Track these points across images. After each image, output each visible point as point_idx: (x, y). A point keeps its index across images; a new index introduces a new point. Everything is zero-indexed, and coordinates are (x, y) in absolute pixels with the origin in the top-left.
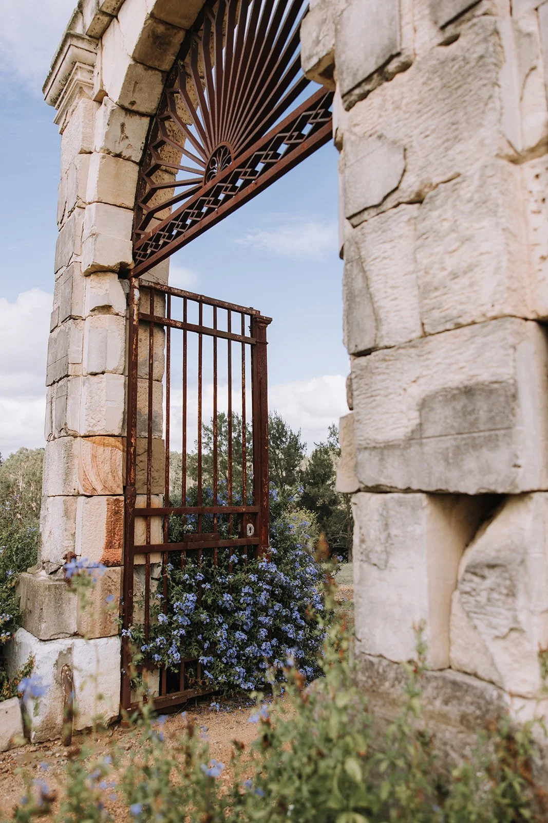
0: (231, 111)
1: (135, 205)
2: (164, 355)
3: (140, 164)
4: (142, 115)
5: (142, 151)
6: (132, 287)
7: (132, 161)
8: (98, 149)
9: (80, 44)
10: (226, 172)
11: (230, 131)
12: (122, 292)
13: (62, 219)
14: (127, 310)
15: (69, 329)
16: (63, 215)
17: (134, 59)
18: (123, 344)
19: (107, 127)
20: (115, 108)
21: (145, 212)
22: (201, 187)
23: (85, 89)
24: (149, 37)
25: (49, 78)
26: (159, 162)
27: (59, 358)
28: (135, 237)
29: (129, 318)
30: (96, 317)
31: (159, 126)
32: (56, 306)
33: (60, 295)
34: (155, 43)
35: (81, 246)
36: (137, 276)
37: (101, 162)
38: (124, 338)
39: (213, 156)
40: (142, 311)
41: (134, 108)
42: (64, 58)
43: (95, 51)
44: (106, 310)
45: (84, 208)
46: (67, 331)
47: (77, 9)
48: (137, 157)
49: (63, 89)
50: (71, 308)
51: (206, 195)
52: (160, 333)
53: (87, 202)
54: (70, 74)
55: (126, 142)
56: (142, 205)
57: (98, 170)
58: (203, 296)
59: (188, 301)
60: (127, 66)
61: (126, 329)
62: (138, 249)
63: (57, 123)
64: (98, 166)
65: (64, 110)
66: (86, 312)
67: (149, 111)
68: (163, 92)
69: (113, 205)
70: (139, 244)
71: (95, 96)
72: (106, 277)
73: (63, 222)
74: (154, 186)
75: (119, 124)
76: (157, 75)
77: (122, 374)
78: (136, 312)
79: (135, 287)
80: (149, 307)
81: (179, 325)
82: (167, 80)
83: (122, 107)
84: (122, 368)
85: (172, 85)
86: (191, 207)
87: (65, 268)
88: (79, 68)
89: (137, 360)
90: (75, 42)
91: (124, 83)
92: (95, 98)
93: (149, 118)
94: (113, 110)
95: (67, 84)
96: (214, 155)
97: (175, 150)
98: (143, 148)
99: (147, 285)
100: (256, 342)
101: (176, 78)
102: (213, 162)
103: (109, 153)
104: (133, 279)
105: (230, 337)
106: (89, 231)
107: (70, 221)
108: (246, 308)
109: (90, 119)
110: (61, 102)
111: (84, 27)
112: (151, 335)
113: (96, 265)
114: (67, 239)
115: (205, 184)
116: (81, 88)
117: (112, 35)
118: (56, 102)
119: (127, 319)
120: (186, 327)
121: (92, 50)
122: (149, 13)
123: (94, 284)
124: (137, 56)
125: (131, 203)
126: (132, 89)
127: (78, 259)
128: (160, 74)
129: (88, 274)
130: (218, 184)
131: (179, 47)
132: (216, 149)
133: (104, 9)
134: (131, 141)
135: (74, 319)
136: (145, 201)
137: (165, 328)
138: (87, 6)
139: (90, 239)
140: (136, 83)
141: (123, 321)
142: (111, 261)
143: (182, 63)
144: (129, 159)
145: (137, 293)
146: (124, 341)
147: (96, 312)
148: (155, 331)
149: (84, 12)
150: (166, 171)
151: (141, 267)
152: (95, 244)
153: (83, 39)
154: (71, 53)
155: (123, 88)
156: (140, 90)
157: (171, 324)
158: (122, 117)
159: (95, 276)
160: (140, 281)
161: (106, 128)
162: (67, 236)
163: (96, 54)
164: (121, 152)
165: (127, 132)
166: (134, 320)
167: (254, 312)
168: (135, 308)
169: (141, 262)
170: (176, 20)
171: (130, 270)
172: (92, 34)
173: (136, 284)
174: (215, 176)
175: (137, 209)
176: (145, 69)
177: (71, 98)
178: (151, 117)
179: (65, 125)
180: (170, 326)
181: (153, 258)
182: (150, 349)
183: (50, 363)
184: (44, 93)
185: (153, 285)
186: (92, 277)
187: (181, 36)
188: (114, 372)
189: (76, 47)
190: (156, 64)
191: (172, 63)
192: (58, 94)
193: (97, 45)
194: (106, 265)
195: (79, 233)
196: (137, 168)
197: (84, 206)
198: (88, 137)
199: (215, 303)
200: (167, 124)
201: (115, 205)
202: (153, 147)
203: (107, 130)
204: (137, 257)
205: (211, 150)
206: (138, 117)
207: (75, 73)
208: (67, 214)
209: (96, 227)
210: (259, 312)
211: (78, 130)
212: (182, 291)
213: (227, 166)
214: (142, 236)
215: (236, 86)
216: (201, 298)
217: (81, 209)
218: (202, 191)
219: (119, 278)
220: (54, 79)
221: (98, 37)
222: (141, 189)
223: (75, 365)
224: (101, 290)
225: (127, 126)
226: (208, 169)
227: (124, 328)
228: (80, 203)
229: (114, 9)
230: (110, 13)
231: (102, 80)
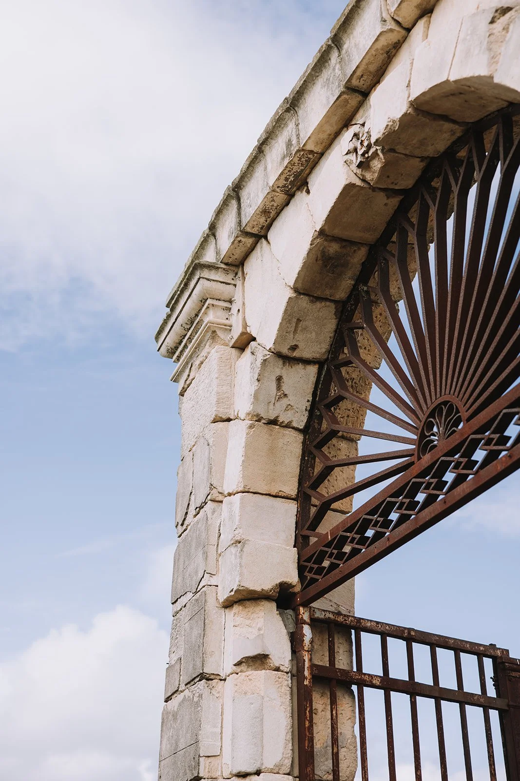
0: (454, 351)
1: (298, 492)
2: (354, 737)
3: (304, 431)
4: (306, 362)
5: (307, 414)
6: (299, 622)
7: (293, 428)
8: (242, 416)
9: (213, 275)
10: (455, 440)
11: (455, 380)
12: (284, 631)
13: (185, 519)
14: (292, 660)
15: (200, 696)
16: (187, 513)
17: (296, 289)
18: (289, 720)
19: (257, 383)
20: (268, 356)
21: (314, 501)
22: (412, 463)
23: (219, 333)
24: (316, 260)
25: (165, 322)
26: (336, 427)
27: (182, 745)
28: (301, 541)
29: (297, 674)
30: (244, 674)
31: (333, 375)
32: (175, 657)
33: (181, 640)
34: (326, 266)
35: (217, 560)
36: (306, 604)
37: (247, 434)
38: (289, 709)
39: (428, 417)
40: (317, 662)
41: (296, 354)
42: (190, 296)
43: (233, 282)
44: (259, 662)
45: (221, 502)
46: (196, 699)
47: (207, 231)
48: (300, 421)
49: (185, 335)
50: (203, 661)
51: (423, 474)
52: (347, 697)
53: (226, 493)
54: (197, 315)
55: (285, 402)
56: (310, 492)
57: (243, 444)
58: (413, 630)
59: (389, 640)
60: (286, 300)
61: (292, 694)
62: (308, 560)
63: (176, 380)
64: (244, 440)
65: (187, 363)
66: (226, 666)
67: (317, 356)
68: (337, 328)
69: (266, 495)
70: (308, 552)
71: (233, 341)
72: (257, 609)
73: (186, 523)
74: (329, 463)
75: (274, 378)
76: (329, 306)
77: (288, 774)
78: (307, 664)
79: (305, 623)
80: (327, 654)
81: (377, 682)
82: (342, 312)
83: (279, 355)
84: (288, 762)
85: (350, 319)
86: (396, 494)
87: (189, 595)
88: (211, 307)
89: (312, 747)
90: (206, 273)
91: (281, 323)
92: (235, 343)
93: (317, 366)
94: (265, 360)
95: (192, 329)
96: (432, 415)
97: (355, 406)
98: (308, 409)
99: (322, 617)
100: (508, 705)
101: (356, 309)
102: (430, 426)
103: (259, 420)
104: (301, 609)
105: (463, 699)
106: (230, 537)
107: (198, 522)
108: (484, 646)
109: (228, 372)
110: (182, 352)
111: (218, 253)
112: (333, 703)
113: (243, 590)
114: (193, 550)
115: (419, 458)
116: (214, 332)
117: (259, 261)
118: (175, 353)
119: (293, 676)
120: (388, 685)
121: (229, 282)
122: (318, 230)
123: (239, 620)
124: (299, 285)
125: (292, 489)
126: (293, 329)
127: (213, 581)
128: (333, 305)
129: (228, 604)
130: (442, 458)
131: (359, 267)
132: (433, 406)
133: (248, 229)
134: (292, 400)
135: (208, 679)
136: (316, 485)
137: (354, 688)
138: (223, 227)
139: (233, 550)
140: (299, 320)
141: (286, 681)
142: (266, 582)
143: (365, 288)
144: (288, 426)
145: (307, 630)
146: (289, 715)
147: (243, 667)
148: (339, 694)
149: (217, 234)
150: (343, 437)
151: (313, 590)
152: (241, 557)
153: (218, 268)
154: (200, 288)
155: (280, 329)
156: (305, 329)
157: (365, 682)
158: (278, 368)
159: (241, 608)
160: (312, 611)
161: (255, 386)
162: (194, 545)
163: (235, 285)
164: (278, 417)
165: (285, 388)
166: (305, 678)
167: (499, 653)
168: (306, 658)
169: (313, 581)
170: (355, 234)
171: (295, 594)
172: (230, 261)
173: (306, 617)
174: (435, 446)
175: (302, 498)
176: (312, 302)
177: (198, 347)
178: (320, 363)
179: (188, 382)
180: (361, 684)
181: (335, 575)
182: (332, 727)
183: (165, 754)
184: (157, 342)
185: (331, 616)
186: (236, 608)
187: (361, 255)
188: (275, 771)
189: (208, 280)
190: (328, 292)
191: (348, 291)
192: (178, 341)
193: (236, 274)
194: (258, 589)
195: (213, 540)
196: (300, 437)
197: (220, 498)
198: (224, 399)
199: (433, 640)
200: (343, 370)
201: (269, 495)
202: (324, 406)
203: (256, 388)
204: (306, 574)
205: (425, 408)
206: (301, 366)
207: (205, 313)
208: (192, 511)
209: (241, 531)
210: (507, 651)
211: (211, 389)
212: (378, 623)
213: (454, 431)
214: (313, 540)
215: (459, 316)
216: (409, 633)
217: (216, 504)
218: (415, 470)
219: (278, 607)
220: (174, 323)
221: (237, 263)
222: (307, 468)
223: (210, 759)
224: (250, 630)
225: (285, 379)
226: (422, 436)
227: (288, 693)
228: (215, 494)
229: (262, 228)
230: (257, 233)
231: (244, 319)
